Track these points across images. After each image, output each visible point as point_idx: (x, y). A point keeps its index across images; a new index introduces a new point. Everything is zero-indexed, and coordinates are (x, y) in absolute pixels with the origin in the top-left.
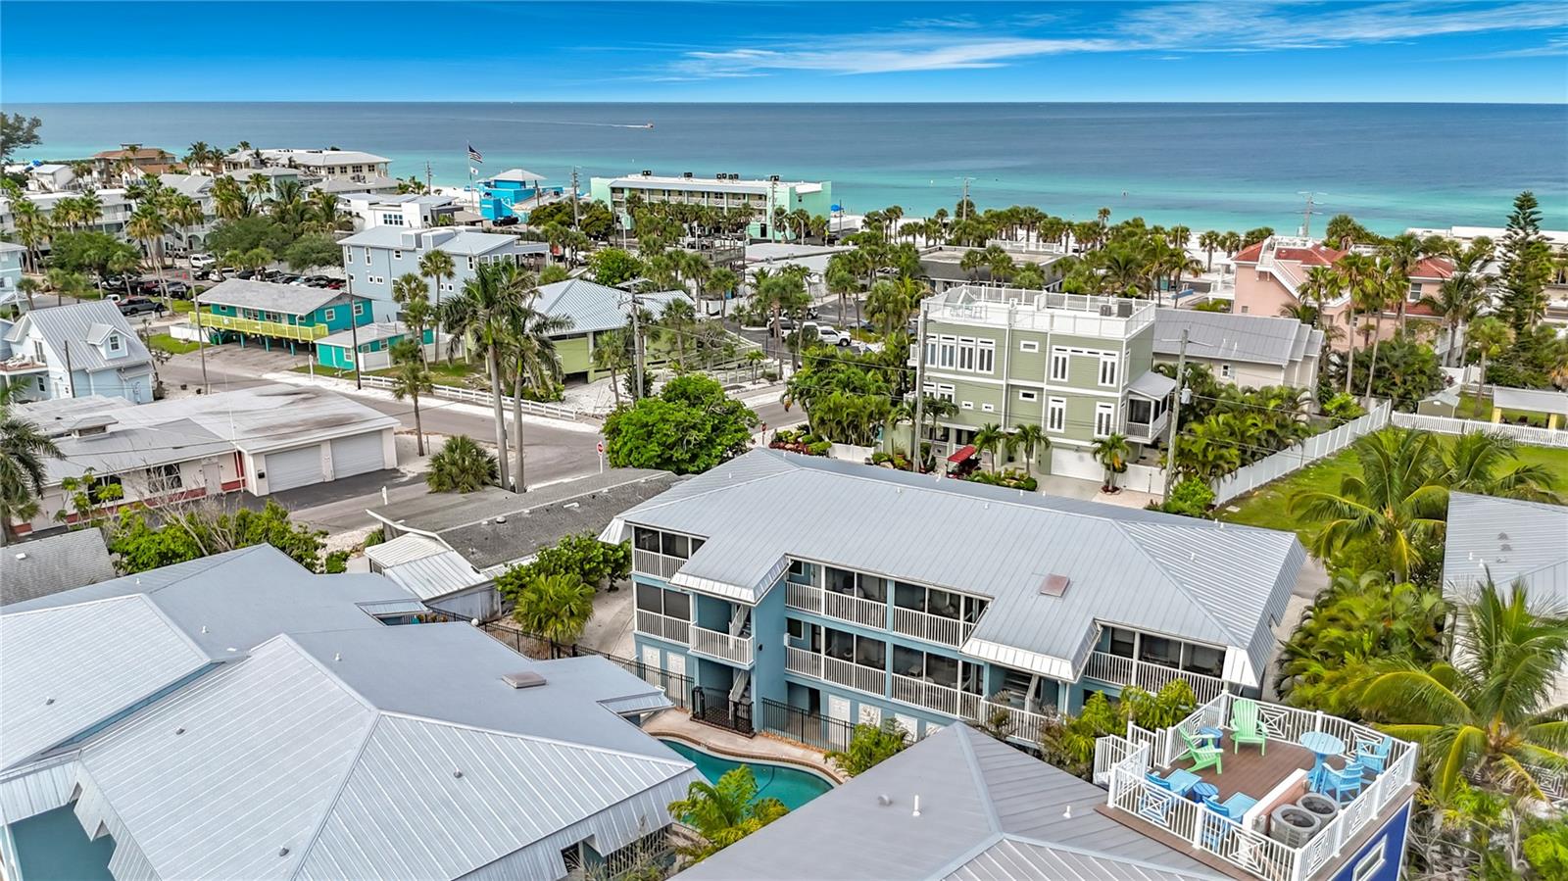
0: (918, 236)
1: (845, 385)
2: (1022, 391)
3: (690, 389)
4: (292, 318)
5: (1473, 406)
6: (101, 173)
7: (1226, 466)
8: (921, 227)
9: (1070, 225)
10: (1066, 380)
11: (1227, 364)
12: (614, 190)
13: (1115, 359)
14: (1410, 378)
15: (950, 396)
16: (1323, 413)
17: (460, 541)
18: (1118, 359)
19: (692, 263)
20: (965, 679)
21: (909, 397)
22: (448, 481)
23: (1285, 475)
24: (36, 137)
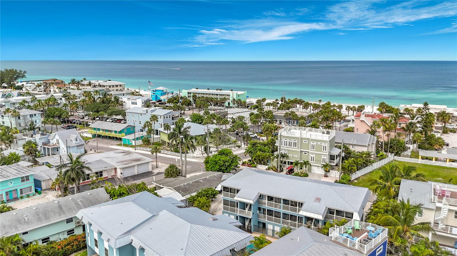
0: (271, 106)
1: (260, 150)
2: (304, 152)
3: (225, 152)
4: (116, 132)
5: (414, 154)
6: (44, 86)
7: (353, 171)
8: (272, 104)
9: (311, 104)
10: (314, 150)
11: (353, 145)
12: (188, 93)
13: (326, 145)
14: (398, 148)
15: (286, 153)
16: (377, 157)
17: (178, 189)
18: (327, 145)
19: (219, 118)
20: (298, 220)
21: (275, 153)
22: (170, 175)
23: (368, 173)
24: (25, 76)
